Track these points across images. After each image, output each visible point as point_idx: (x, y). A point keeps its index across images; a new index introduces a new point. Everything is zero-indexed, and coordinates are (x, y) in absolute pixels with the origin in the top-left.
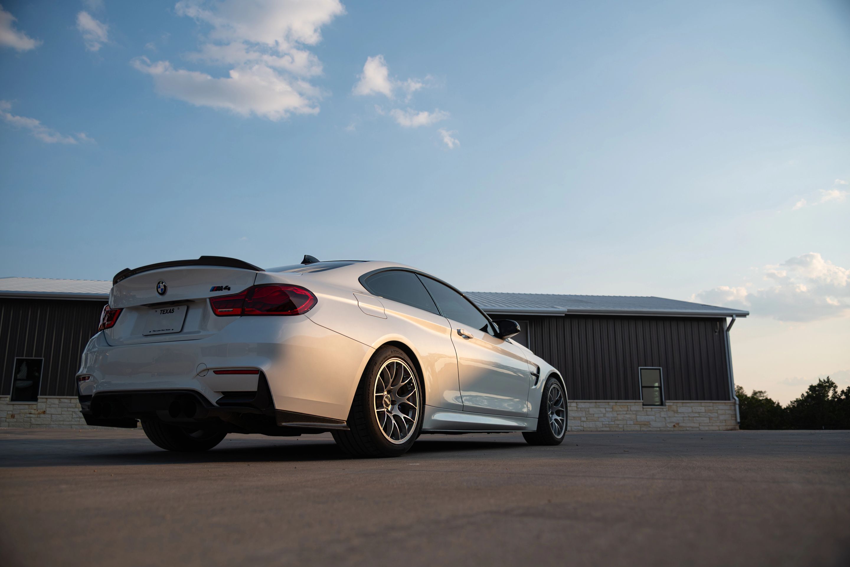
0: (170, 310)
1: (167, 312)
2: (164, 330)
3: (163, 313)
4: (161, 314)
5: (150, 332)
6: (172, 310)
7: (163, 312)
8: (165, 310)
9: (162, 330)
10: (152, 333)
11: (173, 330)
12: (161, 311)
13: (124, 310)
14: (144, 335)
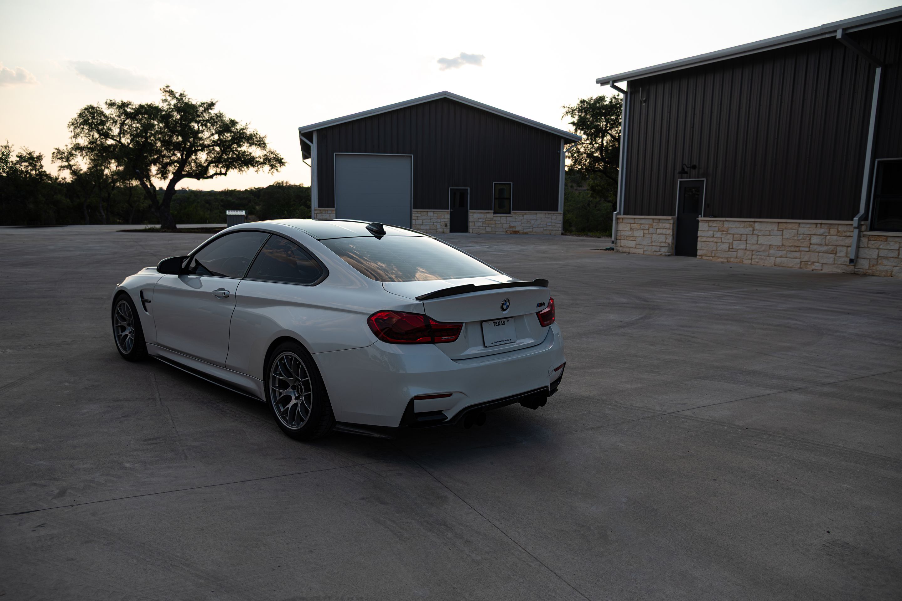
0: (501, 322)
1: (499, 324)
2: (504, 341)
3: (496, 325)
4: (494, 326)
5: (492, 343)
6: (503, 323)
7: (496, 324)
8: (497, 322)
9: (502, 341)
10: (494, 344)
11: (511, 340)
12: (494, 323)
13: (464, 324)
14: (486, 347)
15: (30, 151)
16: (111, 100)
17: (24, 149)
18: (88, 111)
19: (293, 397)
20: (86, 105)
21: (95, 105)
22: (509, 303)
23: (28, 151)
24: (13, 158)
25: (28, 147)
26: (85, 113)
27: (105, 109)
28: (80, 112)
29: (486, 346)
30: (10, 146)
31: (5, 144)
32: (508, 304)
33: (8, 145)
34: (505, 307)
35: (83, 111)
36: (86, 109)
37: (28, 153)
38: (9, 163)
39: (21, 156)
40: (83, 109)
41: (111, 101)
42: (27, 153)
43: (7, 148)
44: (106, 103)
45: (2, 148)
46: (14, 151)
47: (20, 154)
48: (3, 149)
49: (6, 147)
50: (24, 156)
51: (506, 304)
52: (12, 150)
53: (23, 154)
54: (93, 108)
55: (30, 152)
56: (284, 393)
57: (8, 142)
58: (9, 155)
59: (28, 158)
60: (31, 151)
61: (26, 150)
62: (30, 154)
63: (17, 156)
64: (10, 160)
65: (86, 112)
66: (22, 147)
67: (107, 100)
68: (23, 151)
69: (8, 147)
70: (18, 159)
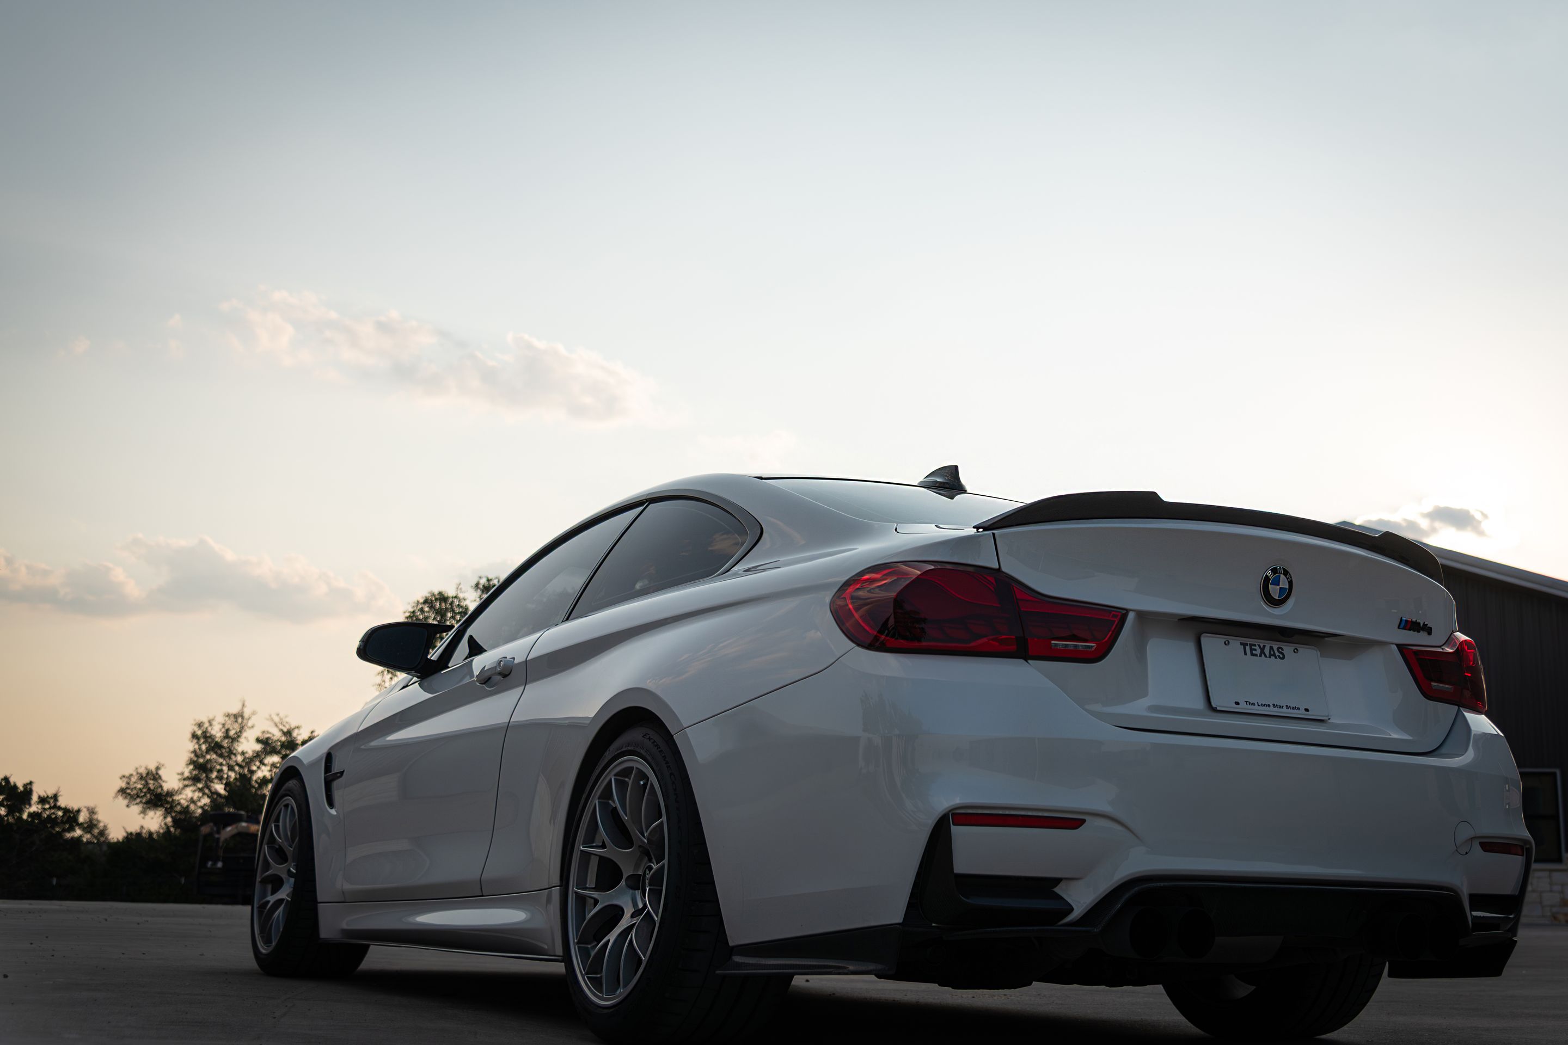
0: (1271, 648)
1: (1262, 652)
2: (1281, 707)
3: (1252, 654)
4: (1245, 654)
5: (1238, 704)
6: (1279, 652)
7: (1251, 650)
8: (1254, 645)
9: (1274, 706)
10: (1243, 707)
12: (1244, 645)
13: (1131, 616)
14: (1215, 710)
15: (290, 726)
16: (490, 578)
17: (277, 719)
18: (432, 607)
19: (628, 911)
20: (430, 590)
21: (450, 592)
22: (1291, 583)
23: (284, 726)
24: (248, 745)
25: (286, 717)
26: (422, 610)
27: (472, 601)
28: (412, 610)
29: (1214, 706)
30: (246, 715)
31: (235, 710)
32: (1284, 583)
33: (243, 712)
34: (1274, 591)
35: (420, 606)
36: (426, 601)
37: (285, 730)
38: (235, 755)
39: (268, 739)
40: (422, 601)
41: (489, 580)
42: (281, 730)
43: (240, 720)
44: (477, 585)
45: (227, 719)
46: (252, 727)
47: (267, 736)
48: (229, 722)
49: (236, 716)
50: (275, 738)
51: (1277, 582)
52: (250, 724)
53: (273, 735)
54: (443, 598)
55: (288, 727)
56: (605, 899)
57: (243, 705)
58: (239, 736)
59: (283, 745)
60: (293, 726)
61: (281, 723)
62: (288, 733)
63: (258, 740)
64: (240, 749)
65: (426, 609)
66: (272, 716)
67: (480, 578)
68: (272, 724)
69: (243, 717)
70: (258, 747)
